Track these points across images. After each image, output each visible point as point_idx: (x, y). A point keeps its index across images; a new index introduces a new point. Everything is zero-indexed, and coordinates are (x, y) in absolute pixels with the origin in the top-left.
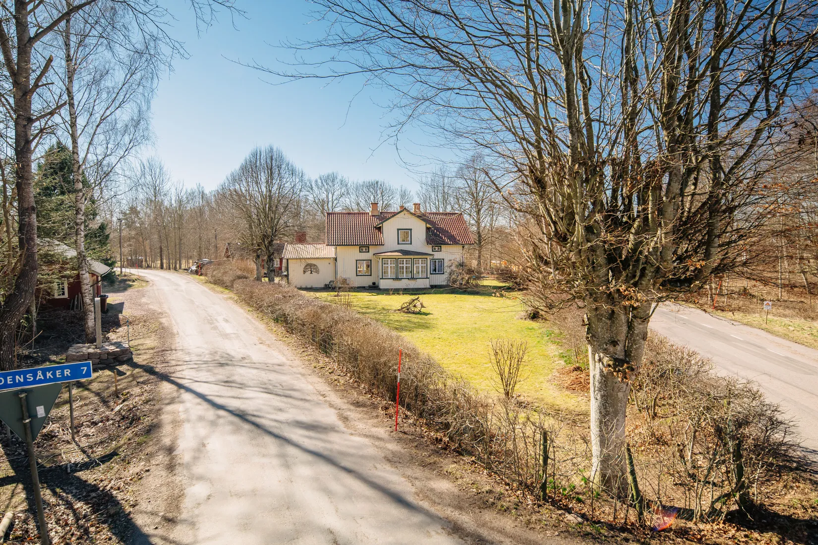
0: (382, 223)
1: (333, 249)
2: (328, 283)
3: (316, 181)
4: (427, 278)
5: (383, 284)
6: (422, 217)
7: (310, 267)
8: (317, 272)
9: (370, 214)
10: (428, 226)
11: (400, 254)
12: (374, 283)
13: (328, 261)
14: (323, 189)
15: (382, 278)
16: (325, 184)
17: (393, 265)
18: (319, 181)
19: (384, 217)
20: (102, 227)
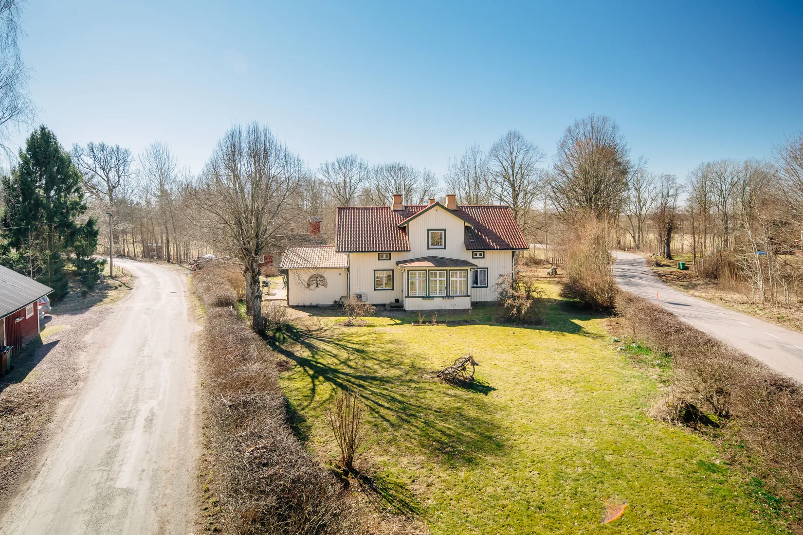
0: (407, 222)
1: (344, 256)
2: (338, 300)
3: (333, 164)
4: (467, 296)
5: (410, 305)
6: (458, 212)
7: (317, 280)
8: (325, 285)
9: (392, 208)
10: (467, 224)
11: (431, 264)
12: (397, 301)
13: (339, 271)
14: (340, 173)
15: (408, 297)
16: (342, 167)
17: (422, 279)
18: (336, 164)
19: (409, 213)
20: (91, 223)
